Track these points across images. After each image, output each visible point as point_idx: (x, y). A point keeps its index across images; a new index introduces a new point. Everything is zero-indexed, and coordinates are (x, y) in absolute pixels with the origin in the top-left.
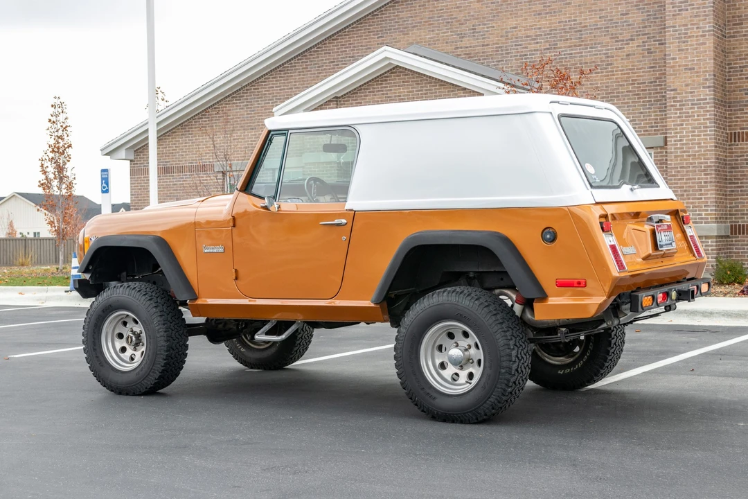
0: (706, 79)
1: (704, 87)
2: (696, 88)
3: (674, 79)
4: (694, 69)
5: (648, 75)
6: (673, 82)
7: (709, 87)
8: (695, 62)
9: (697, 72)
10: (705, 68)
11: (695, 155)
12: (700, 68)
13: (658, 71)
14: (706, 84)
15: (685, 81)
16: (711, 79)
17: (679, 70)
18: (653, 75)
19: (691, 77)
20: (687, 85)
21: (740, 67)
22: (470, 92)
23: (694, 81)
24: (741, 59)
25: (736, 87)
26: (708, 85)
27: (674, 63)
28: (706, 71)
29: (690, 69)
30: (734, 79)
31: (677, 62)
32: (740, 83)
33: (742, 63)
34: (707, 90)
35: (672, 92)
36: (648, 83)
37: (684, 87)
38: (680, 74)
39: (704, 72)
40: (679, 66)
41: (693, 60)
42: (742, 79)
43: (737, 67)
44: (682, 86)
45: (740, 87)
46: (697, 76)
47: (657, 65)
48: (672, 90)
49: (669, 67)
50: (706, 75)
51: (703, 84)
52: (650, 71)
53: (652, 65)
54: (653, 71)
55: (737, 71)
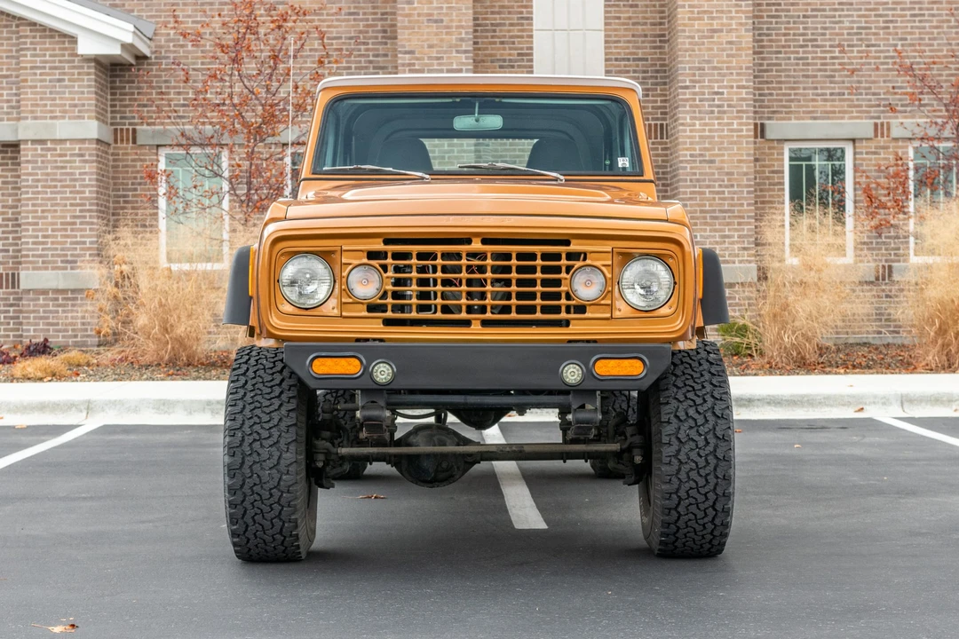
0: (462, 40)
1: (458, 52)
2: (445, 52)
3: (409, 34)
4: (442, 21)
5: (346, 26)
6: (409, 40)
7: (466, 52)
8: (444, 11)
9: (448, 27)
10: (460, 21)
11: (443, 158)
12: (452, 21)
13: (362, 20)
14: (461, 46)
15: (428, 40)
16: (469, 39)
17: (418, 21)
18: (353, 26)
19: (437, 34)
20: (430, 46)
21: (492, 25)
22: (45, 30)
23: (442, 40)
24: (493, 13)
25: (486, 55)
26: (464, 48)
27: (410, 9)
28: (462, 27)
29: (436, 21)
30: (483, 43)
31: (415, 9)
32: (493, 49)
33: (495, 19)
34: (464, 56)
35: (407, 56)
36: (346, 38)
37: (426, 49)
38: (419, 28)
39: (458, 27)
40: (419, 15)
41: (442, 8)
42: (495, 43)
43: (487, 25)
44: (422, 47)
45: (491, 55)
46: (447, 33)
47: (361, 12)
48: (406, 53)
49: (402, 15)
50: (461, 33)
51: (456, 46)
52: (348, 20)
53: (352, 10)
54: (355, 20)
55: (487, 31)
